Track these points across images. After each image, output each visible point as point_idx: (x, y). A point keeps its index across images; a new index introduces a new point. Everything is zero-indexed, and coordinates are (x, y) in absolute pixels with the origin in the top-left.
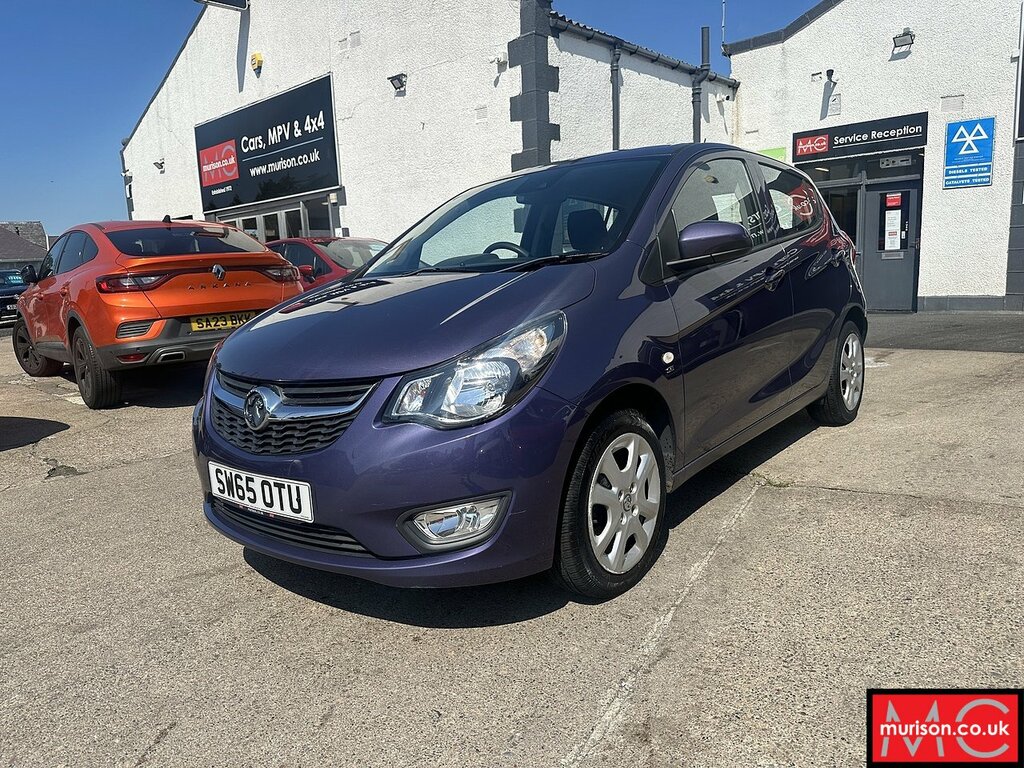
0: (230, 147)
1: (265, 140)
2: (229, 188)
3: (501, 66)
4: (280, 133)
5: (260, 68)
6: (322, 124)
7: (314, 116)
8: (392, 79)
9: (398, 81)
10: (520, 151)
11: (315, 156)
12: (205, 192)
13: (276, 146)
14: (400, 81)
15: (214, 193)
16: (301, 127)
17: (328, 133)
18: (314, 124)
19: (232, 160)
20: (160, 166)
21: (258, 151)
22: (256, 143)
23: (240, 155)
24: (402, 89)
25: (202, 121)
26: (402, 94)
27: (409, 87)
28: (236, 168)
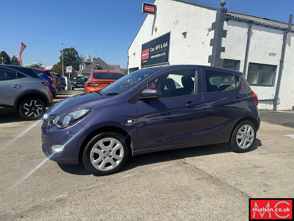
0: (148, 50)
1: (155, 49)
2: (146, 61)
3: (210, 30)
4: (158, 47)
5: (156, 30)
6: (167, 45)
7: (166, 43)
8: (183, 33)
9: (184, 34)
10: (211, 55)
11: (164, 54)
12: (142, 61)
13: (157, 51)
14: (185, 34)
15: (144, 62)
16: (162, 46)
17: (168, 47)
18: (165, 45)
19: (148, 54)
20: (134, 54)
21: (153, 52)
22: (153, 50)
23: (150, 53)
24: (185, 36)
25: (143, 43)
26: (185, 37)
27: (187, 36)
28: (148, 56)
